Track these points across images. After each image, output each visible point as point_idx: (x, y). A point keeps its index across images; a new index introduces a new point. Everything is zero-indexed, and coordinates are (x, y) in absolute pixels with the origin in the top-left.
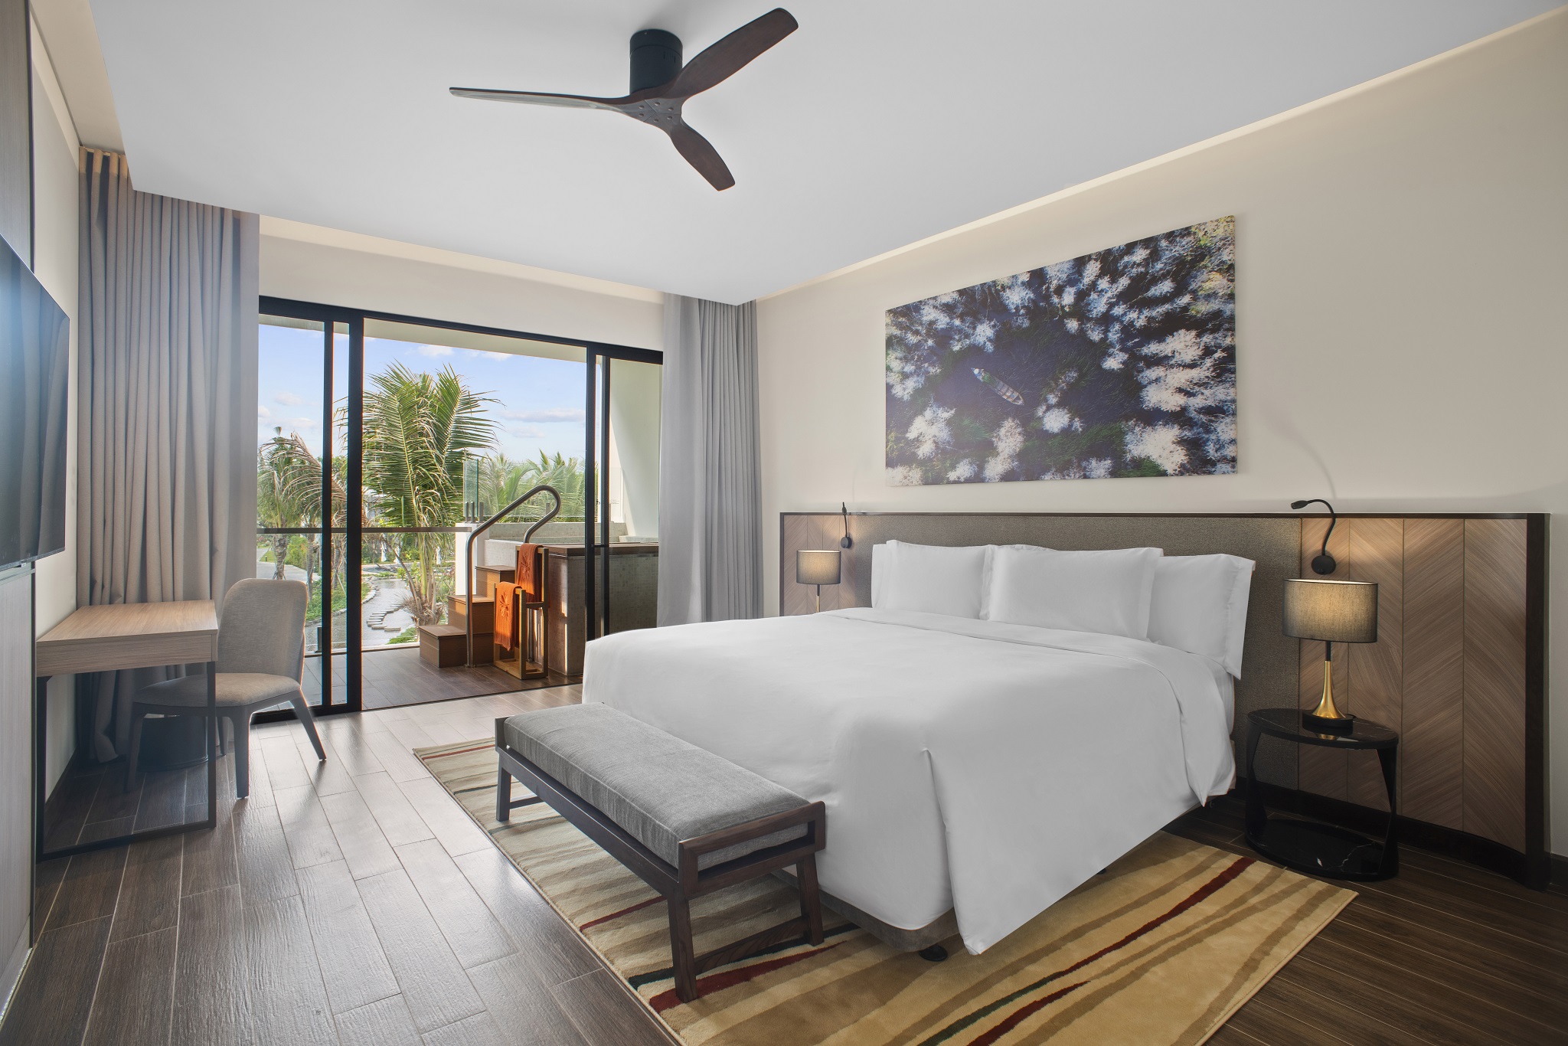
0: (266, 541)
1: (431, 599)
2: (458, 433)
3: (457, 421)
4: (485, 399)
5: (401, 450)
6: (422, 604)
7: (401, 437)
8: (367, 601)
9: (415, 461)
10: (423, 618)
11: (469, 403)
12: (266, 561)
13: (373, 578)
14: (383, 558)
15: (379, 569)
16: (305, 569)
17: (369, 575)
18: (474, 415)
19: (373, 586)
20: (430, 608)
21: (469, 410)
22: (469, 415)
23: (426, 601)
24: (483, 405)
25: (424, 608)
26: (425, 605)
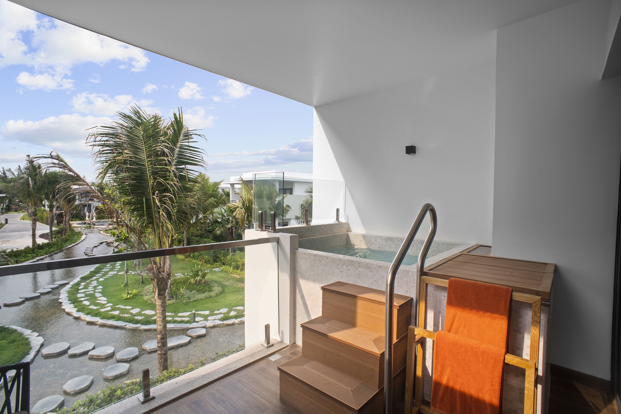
0: (23, 210)
1: (164, 266)
2: (181, 155)
3: (181, 148)
4: (196, 134)
5: (143, 165)
6: (158, 269)
7: (143, 156)
8: (82, 241)
9: (154, 173)
10: (159, 279)
11: (188, 136)
12: (24, 220)
13: (83, 228)
14: (87, 218)
15: (85, 223)
16: (47, 224)
17: (80, 227)
18: (190, 144)
19: (84, 233)
20: (164, 272)
21: (187, 141)
22: (187, 144)
23: (160, 268)
24: (195, 138)
25: (160, 272)
26: (160, 270)
